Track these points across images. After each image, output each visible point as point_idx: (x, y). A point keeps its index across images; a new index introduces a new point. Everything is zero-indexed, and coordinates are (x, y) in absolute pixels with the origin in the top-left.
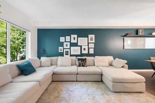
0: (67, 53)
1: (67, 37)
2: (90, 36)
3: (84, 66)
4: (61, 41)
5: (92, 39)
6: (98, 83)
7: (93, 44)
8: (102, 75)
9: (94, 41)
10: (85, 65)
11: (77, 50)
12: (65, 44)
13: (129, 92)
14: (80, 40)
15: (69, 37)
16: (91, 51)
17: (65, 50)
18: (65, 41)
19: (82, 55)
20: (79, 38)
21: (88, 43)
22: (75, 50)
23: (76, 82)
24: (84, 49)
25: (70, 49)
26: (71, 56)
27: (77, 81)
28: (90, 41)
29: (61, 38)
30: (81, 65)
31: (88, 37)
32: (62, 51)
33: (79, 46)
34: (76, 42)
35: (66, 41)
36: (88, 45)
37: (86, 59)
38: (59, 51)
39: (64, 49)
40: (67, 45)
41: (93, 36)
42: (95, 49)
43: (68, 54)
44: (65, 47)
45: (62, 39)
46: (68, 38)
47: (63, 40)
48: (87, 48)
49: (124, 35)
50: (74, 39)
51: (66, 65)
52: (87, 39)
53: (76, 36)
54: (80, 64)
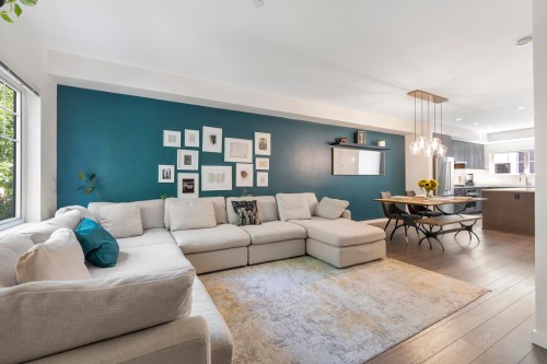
0: (190, 187)
1: (187, 132)
2: (258, 136)
3: (255, 223)
4: (167, 143)
5: (263, 147)
6: (300, 259)
7: (267, 160)
8: (306, 238)
9: (268, 152)
10: (258, 221)
11: (223, 175)
12: (181, 154)
13: (364, 263)
14: (232, 144)
15: (197, 132)
16: (263, 180)
17: (181, 176)
18: (183, 147)
19: (237, 191)
20: (228, 140)
21: (255, 156)
22: (218, 178)
23: (249, 268)
24: (244, 174)
25: (199, 171)
26: (203, 194)
27: (248, 265)
28: (258, 152)
29: (167, 133)
30: (248, 219)
31: (253, 138)
32: (172, 180)
33: (228, 164)
34: (220, 151)
35: (187, 144)
36: (254, 162)
37: (255, 202)
38: (161, 180)
39: (177, 171)
40: (188, 160)
41: (267, 136)
42: (271, 173)
43: (192, 191)
44: (181, 165)
45: (170, 138)
46: (192, 136)
47: (174, 141)
48: (249, 169)
49: (333, 141)
50: (213, 139)
51: (201, 225)
52: (250, 142)
53: (218, 132)
54: (243, 217)
